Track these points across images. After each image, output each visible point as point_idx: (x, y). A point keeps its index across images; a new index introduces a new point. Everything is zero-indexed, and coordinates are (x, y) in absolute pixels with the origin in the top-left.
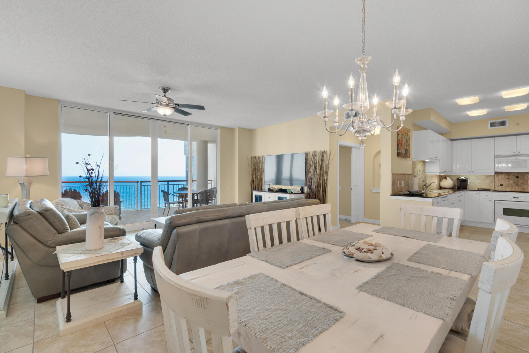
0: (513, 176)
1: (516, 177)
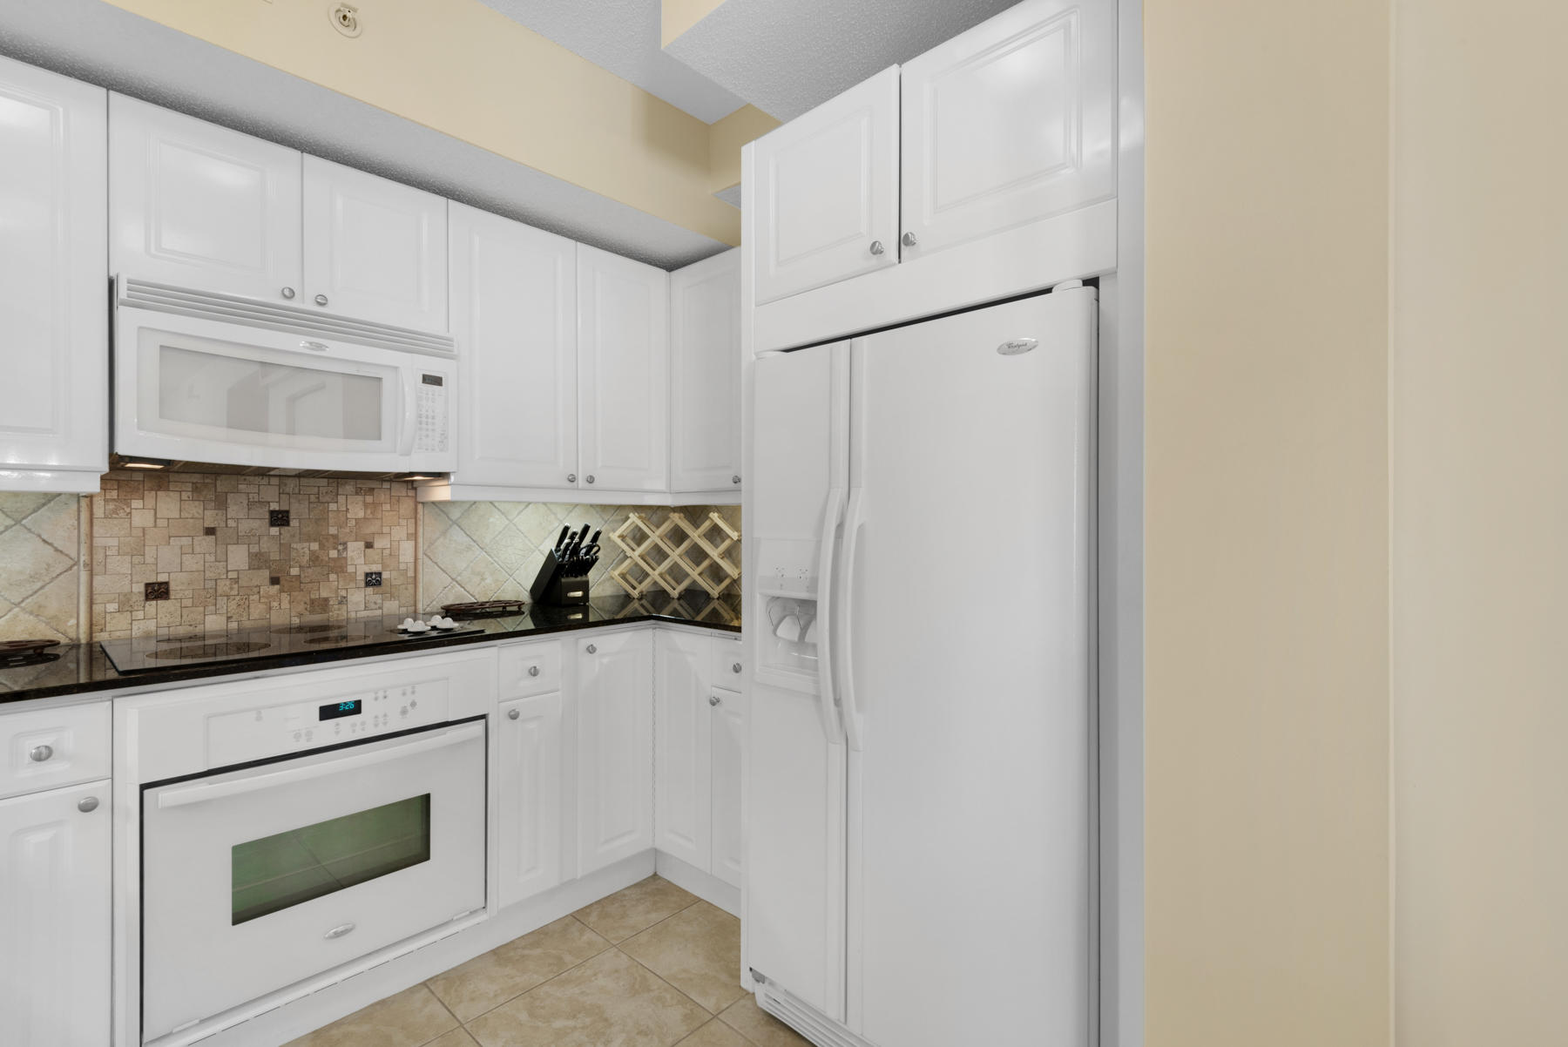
0: (250, 505)
1: (272, 513)
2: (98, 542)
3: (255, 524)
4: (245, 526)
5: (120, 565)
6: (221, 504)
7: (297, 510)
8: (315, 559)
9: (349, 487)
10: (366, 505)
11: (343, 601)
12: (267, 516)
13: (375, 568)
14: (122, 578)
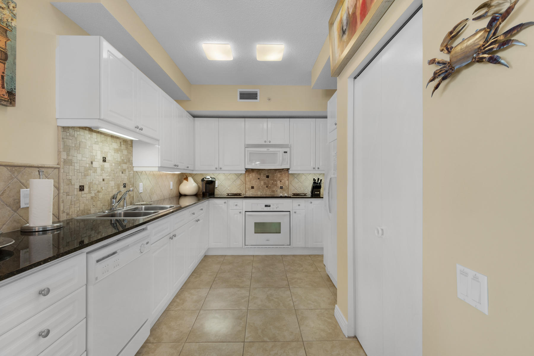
0: (264, 175)
2: (246, 180)
3: (265, 177)
4: (263, 178)
5: (248, 183)
6: (260, 175)
7: (270, 175)
8: (273, 184)
9: (278, 171)
10: (280, 174)
11: (277, 191)
12: (266, 176)
13: (282, 185)
14: (249, 186)
